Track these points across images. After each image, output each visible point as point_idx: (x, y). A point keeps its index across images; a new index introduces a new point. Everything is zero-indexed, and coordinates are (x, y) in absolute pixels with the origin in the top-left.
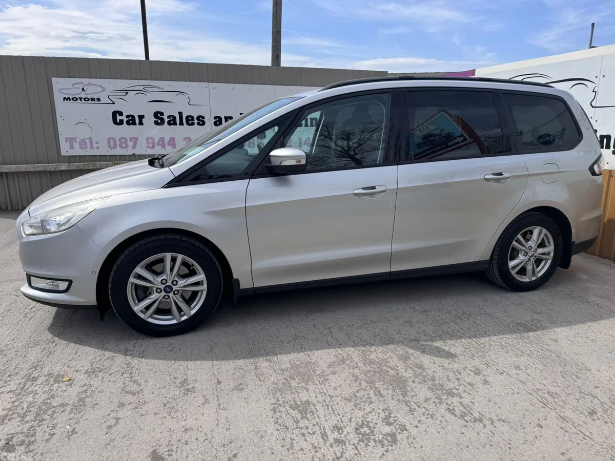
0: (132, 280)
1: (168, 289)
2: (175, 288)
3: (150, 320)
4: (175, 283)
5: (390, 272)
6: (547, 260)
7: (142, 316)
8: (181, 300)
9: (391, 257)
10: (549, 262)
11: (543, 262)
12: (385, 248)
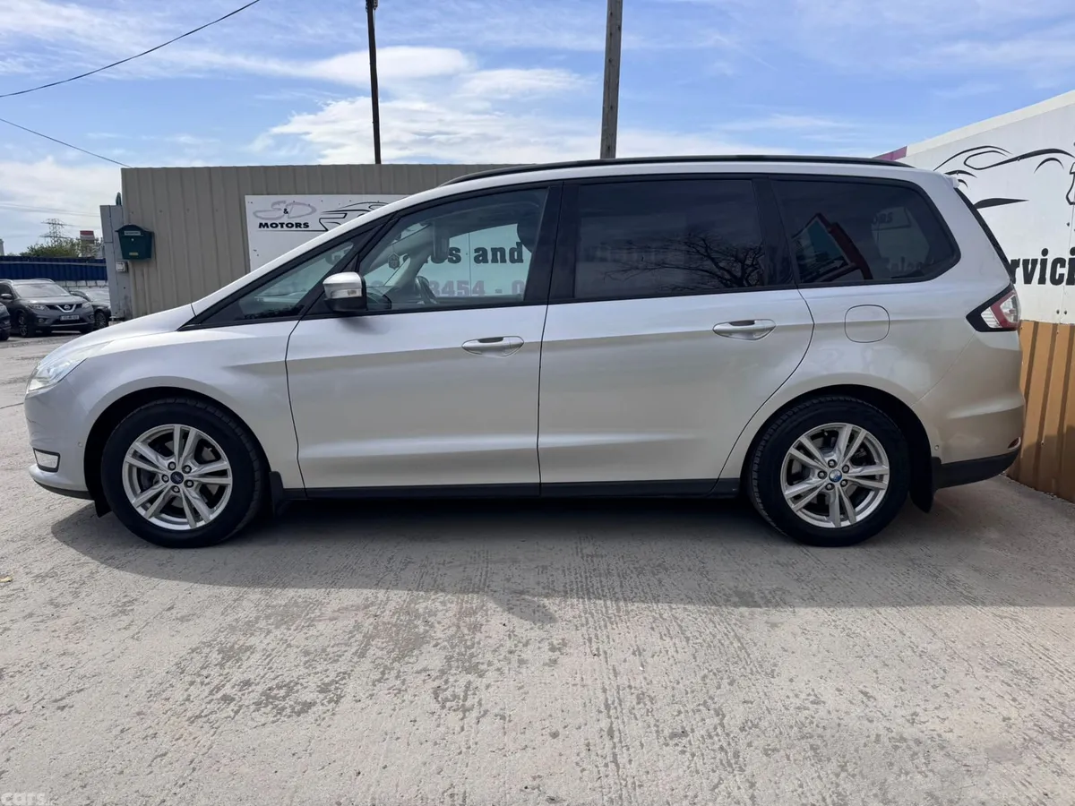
0: (129, 459)
1: (178, 479)
2: (186, 477)
3: (154, 521)
4: (187, 469)
5: (540, 484)
6: (877, 490)
7: (142, 512)
8: (197, 496)
9: (538, 457)
10: (882, 494)
11: (871, 494)
12: (526, 441)
